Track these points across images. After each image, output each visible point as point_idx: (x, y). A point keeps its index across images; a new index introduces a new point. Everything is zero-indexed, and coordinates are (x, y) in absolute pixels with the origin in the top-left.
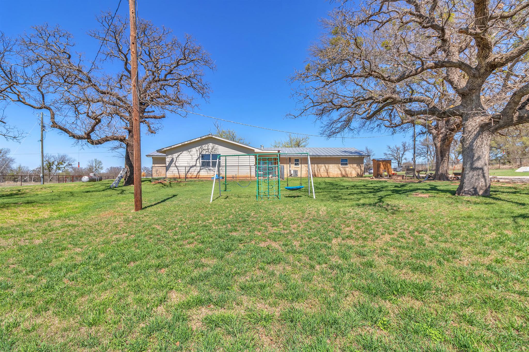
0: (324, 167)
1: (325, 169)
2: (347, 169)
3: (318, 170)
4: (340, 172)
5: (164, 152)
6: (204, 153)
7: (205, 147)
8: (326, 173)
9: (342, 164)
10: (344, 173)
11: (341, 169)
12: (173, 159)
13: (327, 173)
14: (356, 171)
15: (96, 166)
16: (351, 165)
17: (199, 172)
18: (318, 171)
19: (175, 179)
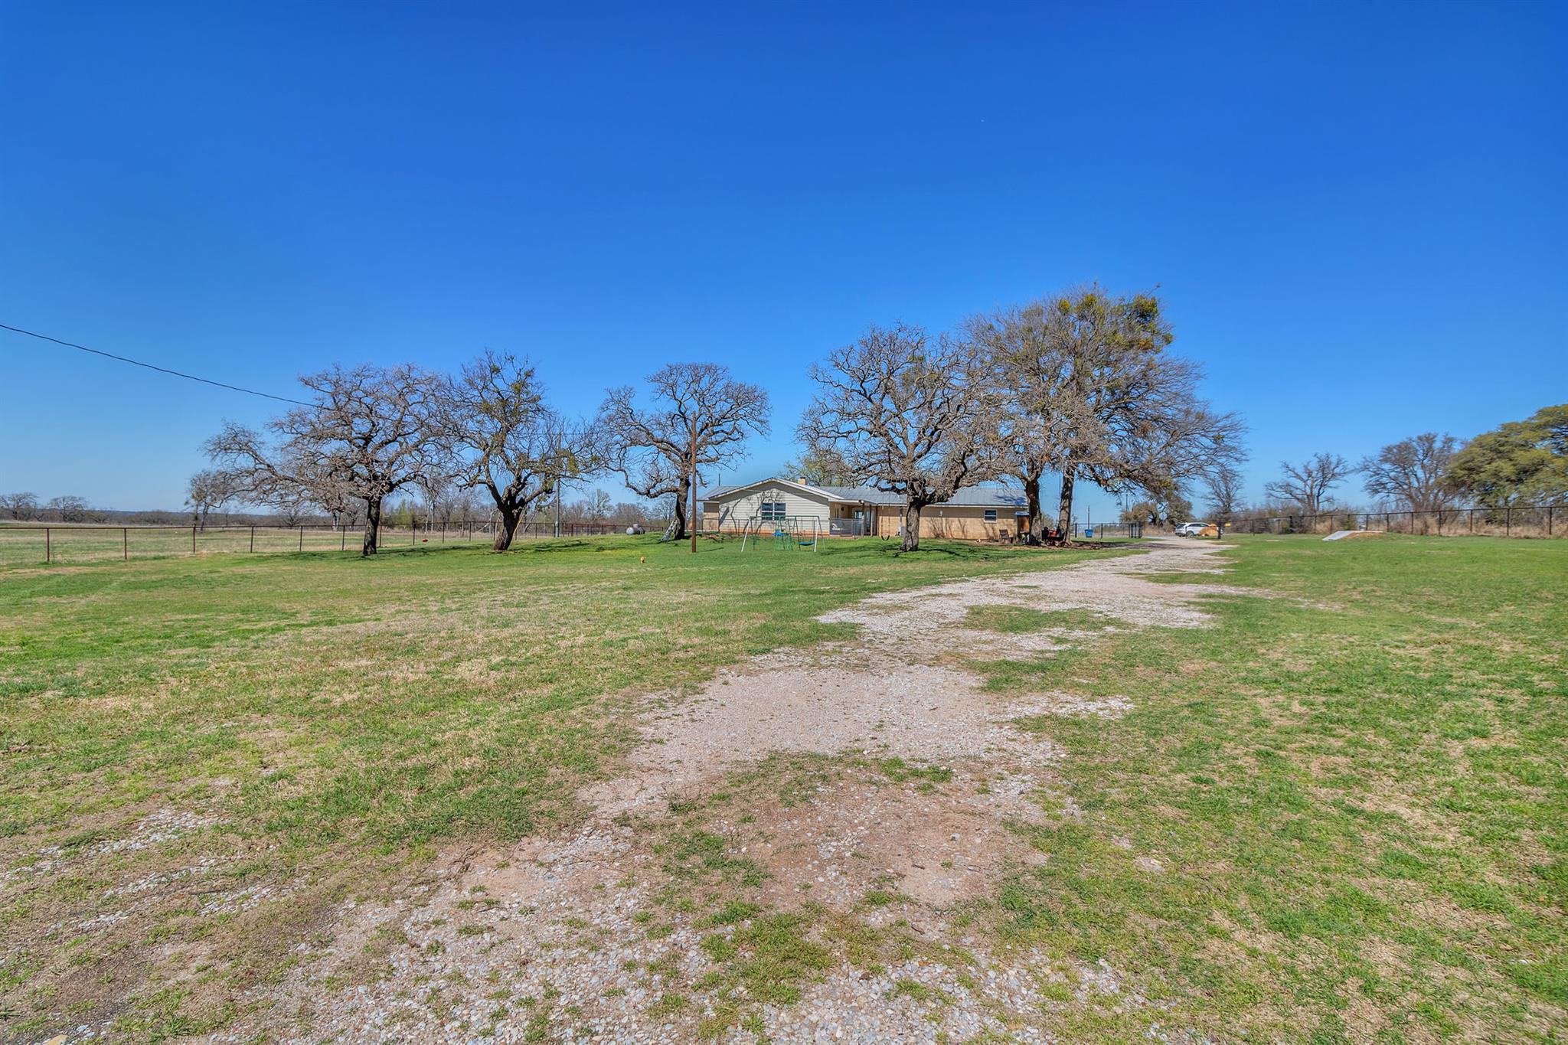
0: (958, 522)
1: (959, 526)
3: (948, 526)
4: (984, 531)
5: (718, 499)
6: (766, 501)
7: (767, 493)
8: (961, 533)
9: (987, 518)
10: (991, 532)
11: (987, 525)
12: (728, 509)
13: (963, 532)
15: (599, 504)
17: (760, 526)
18: (948, 529)
19: (730, 534)
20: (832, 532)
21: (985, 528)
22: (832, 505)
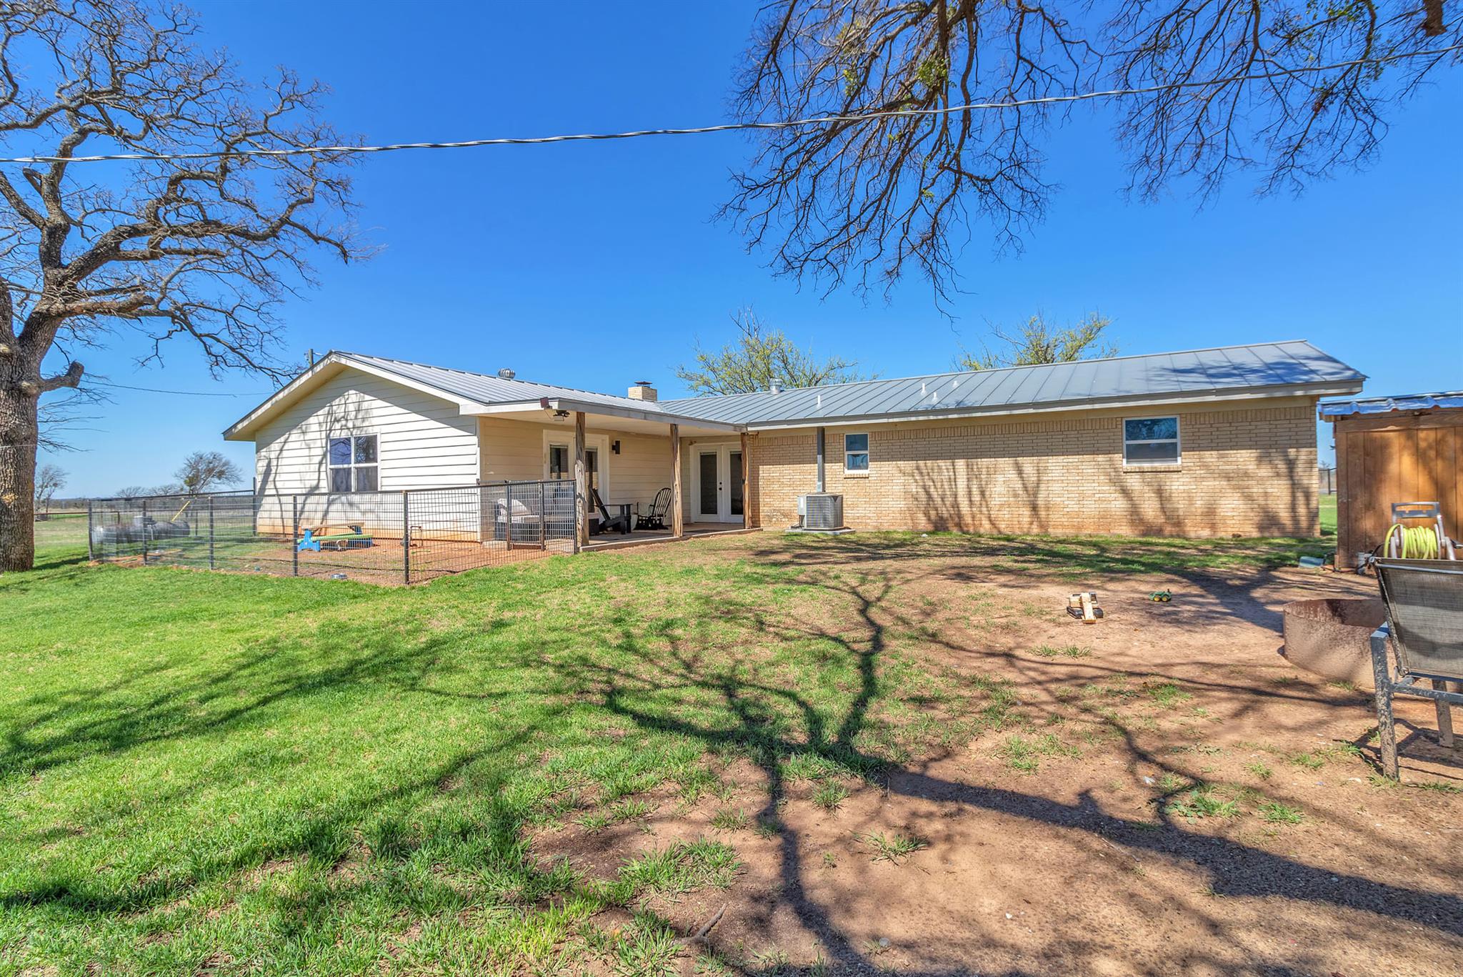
0: (1013, 475)
1: (1019, 485)
2: (1177, 486)
3: (975, 491)
4: (1119, 505)
6: (337, 434)
7: (340, 407)
8: (1026, 512)
9: (1132, 454)
10: (1150, 509)
11: (1134, 482)
12: (270, 464)
13: (1034, 508)
14: (1249, 498)
16: (1210, 457)
17: (326, 514)
18: (977, 498)
20: (498, 530)
21: (1125, 492)
22: (487, 429)
